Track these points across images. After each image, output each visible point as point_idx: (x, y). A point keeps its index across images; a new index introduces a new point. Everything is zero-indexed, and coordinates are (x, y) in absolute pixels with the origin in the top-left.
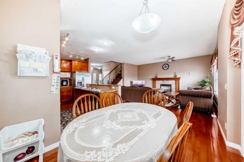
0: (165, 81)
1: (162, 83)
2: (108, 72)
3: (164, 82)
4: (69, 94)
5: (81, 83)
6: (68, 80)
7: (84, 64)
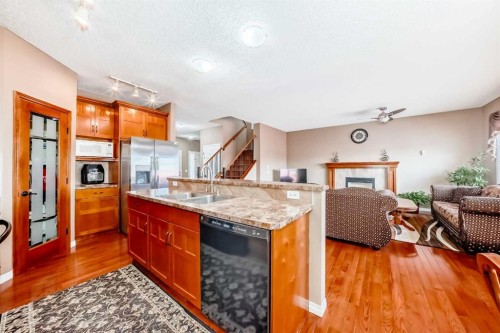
0: (358, 170)
1: (351, 176)
2: (218, 146)
3: (354, 173)
4: (108, 209)
5: (148, 173)
6: (106, 166)
7: (156, 119)
